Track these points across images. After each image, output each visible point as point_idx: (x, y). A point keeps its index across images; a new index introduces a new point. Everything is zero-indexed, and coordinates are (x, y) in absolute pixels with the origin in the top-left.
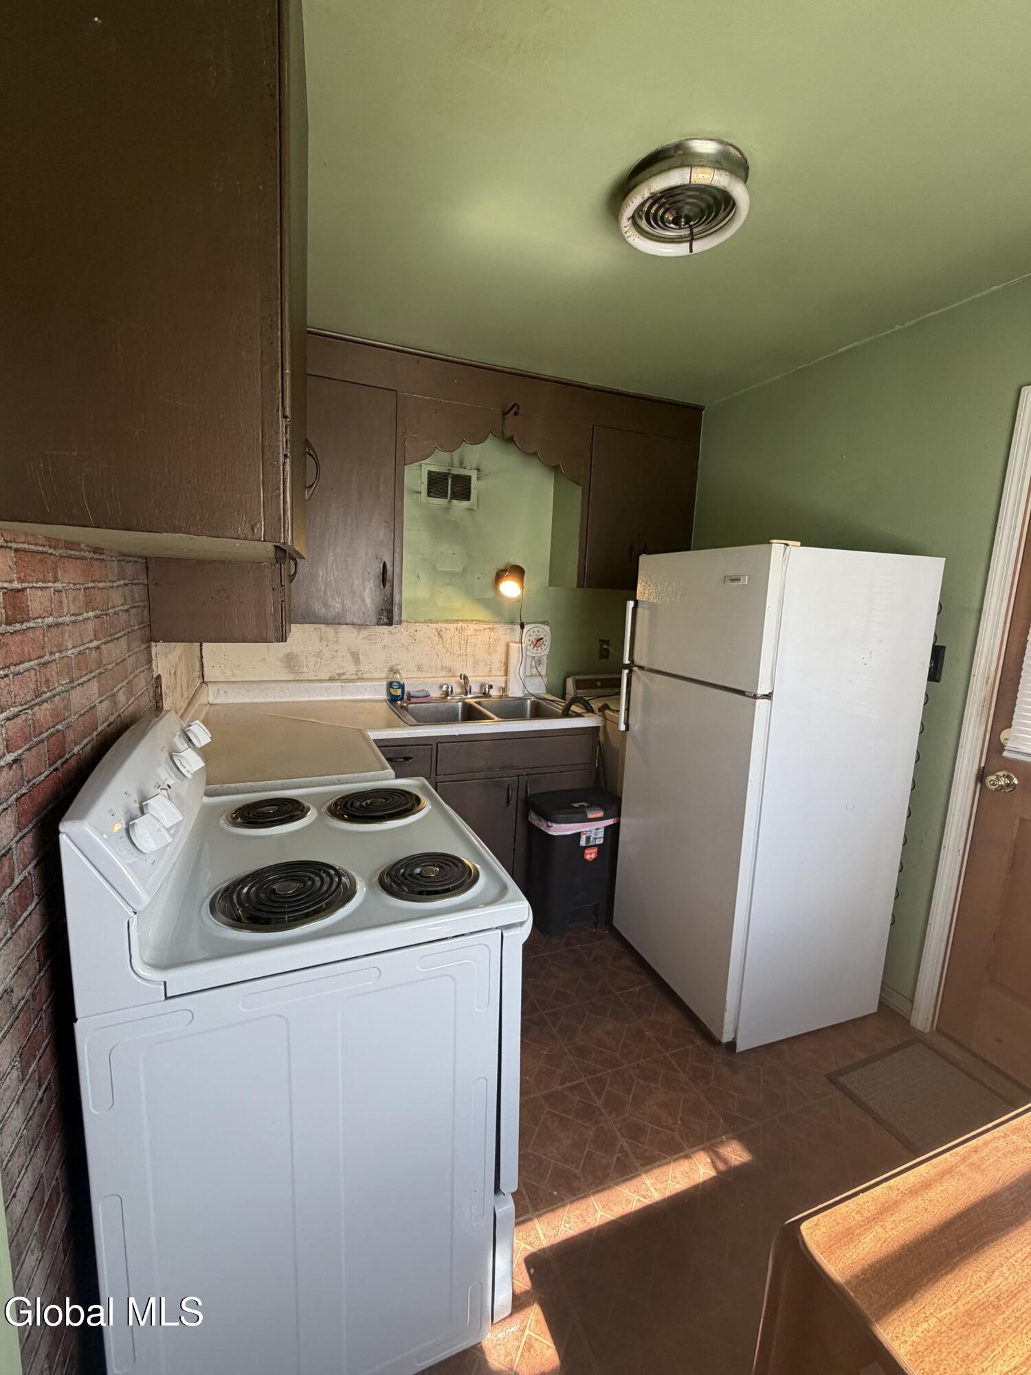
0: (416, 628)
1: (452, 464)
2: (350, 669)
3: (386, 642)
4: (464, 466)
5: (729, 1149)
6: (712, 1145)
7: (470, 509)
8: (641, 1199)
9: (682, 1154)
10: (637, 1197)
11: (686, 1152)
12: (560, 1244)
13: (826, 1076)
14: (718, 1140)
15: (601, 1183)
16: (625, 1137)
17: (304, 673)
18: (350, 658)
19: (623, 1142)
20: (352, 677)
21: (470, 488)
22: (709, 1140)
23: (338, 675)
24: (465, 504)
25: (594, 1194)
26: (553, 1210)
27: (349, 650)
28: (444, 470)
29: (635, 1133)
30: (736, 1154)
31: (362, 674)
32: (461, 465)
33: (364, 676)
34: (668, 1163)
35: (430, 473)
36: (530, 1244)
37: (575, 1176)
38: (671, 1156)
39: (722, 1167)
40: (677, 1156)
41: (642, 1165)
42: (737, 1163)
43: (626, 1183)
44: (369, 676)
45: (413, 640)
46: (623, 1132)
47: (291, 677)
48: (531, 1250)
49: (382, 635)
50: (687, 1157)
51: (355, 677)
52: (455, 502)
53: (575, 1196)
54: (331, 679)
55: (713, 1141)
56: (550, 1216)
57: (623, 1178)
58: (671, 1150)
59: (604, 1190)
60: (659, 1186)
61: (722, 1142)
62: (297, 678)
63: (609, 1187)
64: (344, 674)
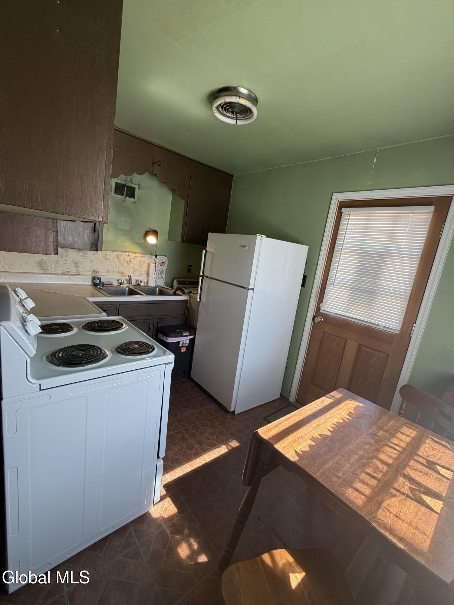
0: (107, 253)
1: (127, 181)
2: (73, 269)
3: (92, 259)
4: (132, 182)
5: (232, 443)
6: (227, 443)
7: (134, 202)
8: (203, 461)
9: (217, 447)
10: (201, 461)
11: (218, 446)
12: (175, 479)
13: (263, 418)
14: (229, 441)
15: (189, 460)
16: (197, 445)
17: (48, 270)
18: (73, 265)
19: (196, 446)
20: (74, 273)
21: (135, 193)
22: (225, 441)
23: (67, 272)
24: (132, 200)
25: (186, 463)
26: (172, 470)
27: (73, 260)
28: (123, 183)
29: (200, 443)
30: (234, 444)
31: (79, 272)
32: (131, 182)
33: (80, 273)
34: (212, 450)
35: (116, 183)
36: (165, 481)
37: (180, 459)
38: (213, 448)
39: (230, 448)
40: (215, 447)
41: (204, 452)
42: (234, 446)
43: (199, 458)
44: (83, 273)
45: (105, 259)
46: (196, 443)
47: (41, 271)
48: (165, 483)
49: (90, 255)
50: (218, 447)
51: (76, 273)
52: (128, 198)
53: (180, 464)
54: (63, 274)
55: (227, 441)
56: (171, 472)
57: (197, 457)
58: (214, 446)
59: (190, 461)
60: (209, 457)
61: (230, 442)
62: (45, 272)
63: (192, 460)
64: (70, 272)
